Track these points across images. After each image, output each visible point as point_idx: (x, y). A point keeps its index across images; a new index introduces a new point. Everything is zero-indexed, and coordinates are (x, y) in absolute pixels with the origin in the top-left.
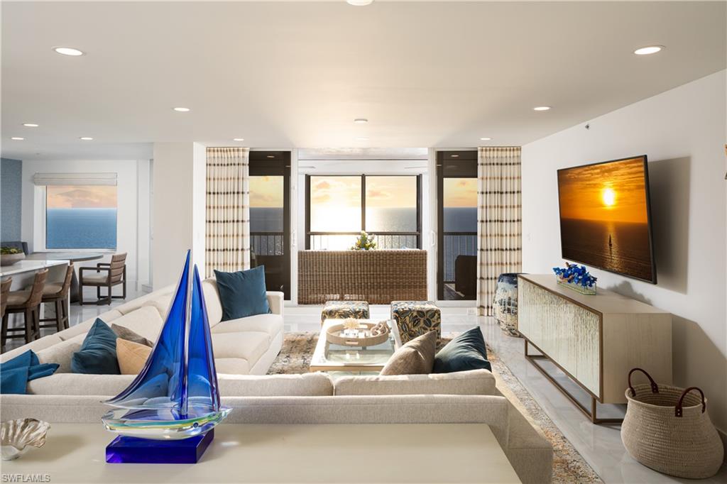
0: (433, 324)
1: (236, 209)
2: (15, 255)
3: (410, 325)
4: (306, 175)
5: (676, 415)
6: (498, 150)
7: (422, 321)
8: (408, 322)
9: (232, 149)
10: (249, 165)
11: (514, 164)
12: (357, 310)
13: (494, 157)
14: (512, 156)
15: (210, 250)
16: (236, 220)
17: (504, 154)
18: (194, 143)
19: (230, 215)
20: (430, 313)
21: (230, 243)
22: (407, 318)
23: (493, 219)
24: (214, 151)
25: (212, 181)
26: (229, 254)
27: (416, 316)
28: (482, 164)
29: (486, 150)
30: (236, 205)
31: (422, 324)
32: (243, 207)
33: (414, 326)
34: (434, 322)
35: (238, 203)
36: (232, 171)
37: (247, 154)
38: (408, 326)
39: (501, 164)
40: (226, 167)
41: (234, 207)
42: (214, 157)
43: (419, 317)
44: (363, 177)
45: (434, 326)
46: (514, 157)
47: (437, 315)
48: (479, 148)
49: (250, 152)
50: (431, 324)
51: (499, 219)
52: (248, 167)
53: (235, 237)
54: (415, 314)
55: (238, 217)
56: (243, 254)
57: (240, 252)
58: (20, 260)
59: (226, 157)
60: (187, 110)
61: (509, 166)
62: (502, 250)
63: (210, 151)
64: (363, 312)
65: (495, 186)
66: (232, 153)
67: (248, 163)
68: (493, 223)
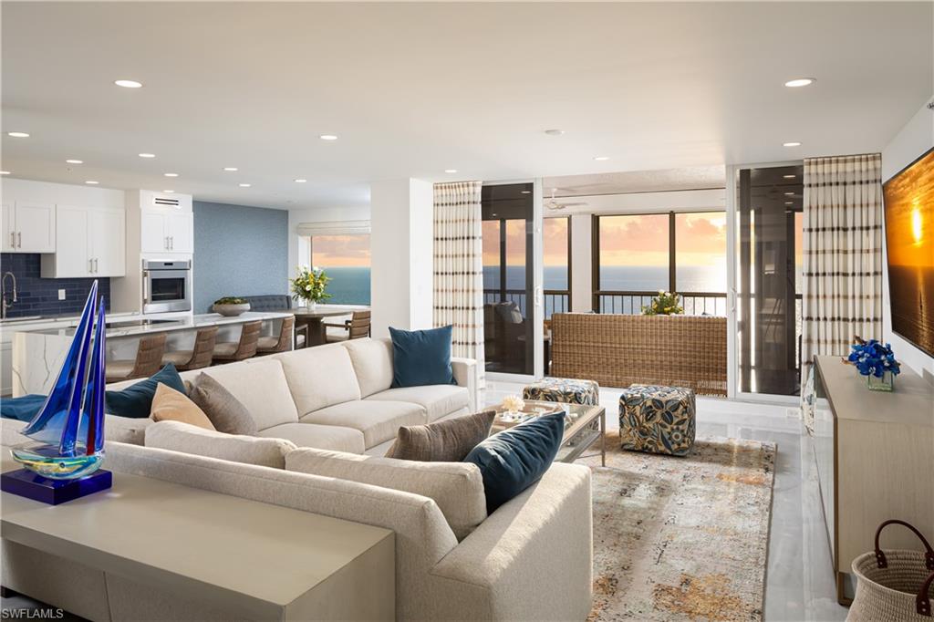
0: (676, 420)
1: (466, 258)
2: (239, 305)
3: (641, 418)
4: (593, 215)
5: (919, 611)
6: (837, 161)
7: (659, 414)
8: (638, 414)
9: (460, 184)
10: (483, 202)
11: (868, 182)
12: (569, 390)
13: (831, 174)
14: (864, 169)
15: (437, 308)
16: (465, 271)
17: (849, 167)
18: (411, 179)
19: (460, 265)
20: (670, 404)
21: (461, 300)
22: (638, 408)
23: (829, 270)
24: (441, 188)
25: (440, 224)
26: (459, 313)
27: (651, 407)
28: (810, 186)
29: (817, 163)
30: (466, 254)
31: (658, 418)
32: (473, 256)
33: (648, 420)
34: (677, 417)
35: (468, 251)
36: (461, 212)
37: (479, 190)
38: (638, 418)
39: (845, 184)
40: (455, 207)
41: (463, 256)
42: (442, 196)
43: (654, 408)
44: (672, 215)
45: (678, 424)
46: (867, 170)
47: (681, 407)
48: (805, 161)
49: (483, 187)
50: (672, 421)
51: (841, 271)
52: (480, 206)
53: (465, 293)
54: (649, 403)
55: (468, 268)
56: (474, 313)
57: (470, 311)
58: (243, 311)
59: (455, 194)
60: (335, 138)
61: (858, 186)
62: (846, 320)
63: (437, 188)
64: (575, 394)
65: (834, 218)
66: (461, 189)
67: (480, 200)
68: (828, 278)
